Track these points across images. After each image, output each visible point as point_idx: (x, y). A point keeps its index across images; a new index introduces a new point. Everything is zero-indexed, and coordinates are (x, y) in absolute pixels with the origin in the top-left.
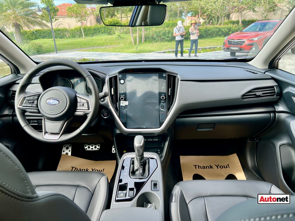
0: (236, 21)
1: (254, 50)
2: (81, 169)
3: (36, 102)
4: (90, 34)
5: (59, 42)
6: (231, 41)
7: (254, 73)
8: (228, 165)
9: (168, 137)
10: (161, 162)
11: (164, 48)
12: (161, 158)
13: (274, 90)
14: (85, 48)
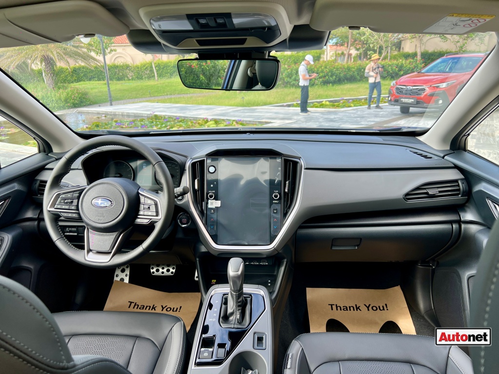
0: (412, 54)
1: (441, 104)
2: (144, 306)
3: (75, 202)
4: (166, 73)
5: (116, 86)
6: (401, 88)
7: (426, 157)
8: (386, 305)
9: (284, 258)
10: (271, 300)
11: (289, 98)
12: (271, 293)
13: (458, 185)
14: (157, 96)
